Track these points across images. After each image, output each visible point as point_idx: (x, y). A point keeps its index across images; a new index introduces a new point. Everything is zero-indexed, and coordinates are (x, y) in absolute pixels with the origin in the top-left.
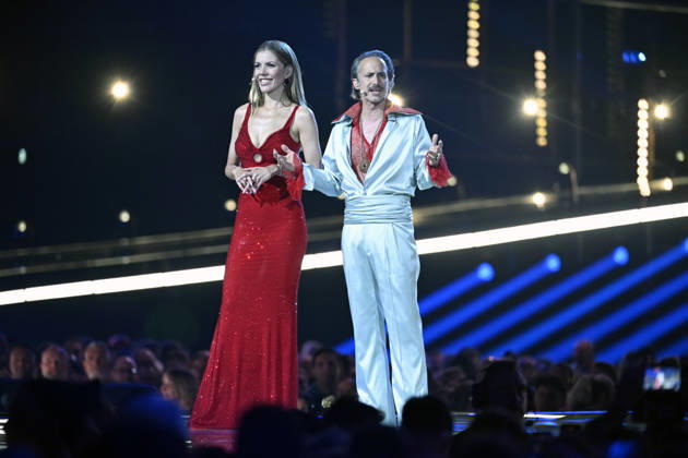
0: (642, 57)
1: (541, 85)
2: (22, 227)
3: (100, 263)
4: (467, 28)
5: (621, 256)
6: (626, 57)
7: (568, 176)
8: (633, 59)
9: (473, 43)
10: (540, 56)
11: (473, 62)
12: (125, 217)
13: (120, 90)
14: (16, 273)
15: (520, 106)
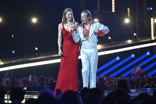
0: (151, 9)
1: (129, 16)
2: (13, 52)
3: (31, 59)
4: (112, 4)
5: (148, 53)
6: (148, 9)
7: (136, 36)
8: (149, 9)
9: (113, 7)
10: (129, 9)
11: (113, 11)
12: (36, 49)
13: (34, 20)
14: (13, 62)
15: (124, 21)
